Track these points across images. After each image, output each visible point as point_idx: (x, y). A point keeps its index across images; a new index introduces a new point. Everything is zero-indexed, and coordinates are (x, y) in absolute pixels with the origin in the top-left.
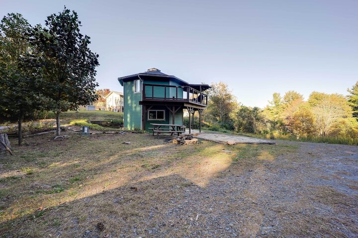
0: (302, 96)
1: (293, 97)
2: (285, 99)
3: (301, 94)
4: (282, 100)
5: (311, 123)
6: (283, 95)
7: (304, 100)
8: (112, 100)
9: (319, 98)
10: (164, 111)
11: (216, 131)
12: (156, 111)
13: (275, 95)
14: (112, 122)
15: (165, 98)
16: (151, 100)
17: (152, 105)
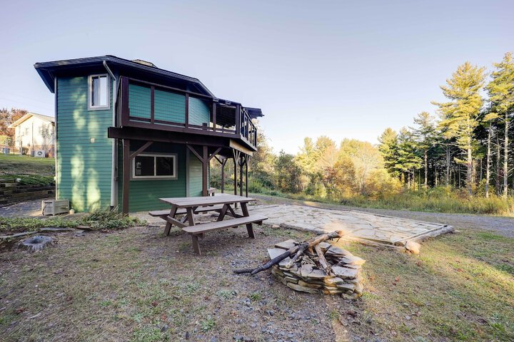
0: (334, 144)
1: (325, 144)
2: (317, 145)
3: (333, 140)
4: (314, 146)
5: (353, 176)
6: (314, 141)
7: (336, 148)
8: (30, 131)
9: (354, 146)
10: (174, 157)
11: (256, 192)
12: (155, 156)
13: (307, 140)
14: (22, 183)
15: (186, 124)
16: (147, 125)
17: (147, 141)
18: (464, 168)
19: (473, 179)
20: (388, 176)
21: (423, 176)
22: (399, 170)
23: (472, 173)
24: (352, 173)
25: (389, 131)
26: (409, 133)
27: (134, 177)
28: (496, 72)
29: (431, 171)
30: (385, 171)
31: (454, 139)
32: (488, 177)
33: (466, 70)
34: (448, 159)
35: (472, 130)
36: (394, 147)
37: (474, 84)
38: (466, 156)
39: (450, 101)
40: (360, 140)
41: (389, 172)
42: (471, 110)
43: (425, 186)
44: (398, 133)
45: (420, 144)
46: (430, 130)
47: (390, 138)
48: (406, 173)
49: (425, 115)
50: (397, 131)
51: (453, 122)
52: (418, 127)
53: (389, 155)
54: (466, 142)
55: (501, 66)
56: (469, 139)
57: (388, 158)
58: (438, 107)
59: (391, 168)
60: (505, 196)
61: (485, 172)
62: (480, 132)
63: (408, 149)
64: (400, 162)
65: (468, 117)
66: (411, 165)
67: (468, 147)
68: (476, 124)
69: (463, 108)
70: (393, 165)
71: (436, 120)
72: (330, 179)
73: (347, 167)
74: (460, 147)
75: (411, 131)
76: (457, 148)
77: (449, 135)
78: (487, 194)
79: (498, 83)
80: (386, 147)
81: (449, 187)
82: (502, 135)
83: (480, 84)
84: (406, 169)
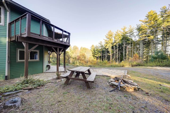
1: (76, 48)
3: (78, 47)
4: (72, 49)
7: (79, 50)
9: (84, 49)
10: (38, 51)
17: (37, 44)
18: (110, 56)
19: (111, 59)
20: (93, 58)
21: (101, 58)
22: (95, 56)
23: (111, 57)
24: (85, 57)
25: (93, 45)
26: (97, 47)
27: (19, 60)
28: (116, 33)
29: (103, 56)
30: (92, 57)
31: (108, 49)
32: (114, 58)
33: (110, 32)
34: (106, 54)
35: (111, 47)
36: (94, 50)
37: (112, 36)
38: (110, 53)
39: (107, 39)
40: (86, 48)
41: (93, 57)
42: (111, 42)
43: (101, 61)
44: (95, 46)
45: (100, 50)
46: (102, 46)
47: (93, 47)
48: (97, 57)
49: (101, 42)
50: (95, 45)
51: (108, 45)
52: (100, 45)
53: (93, 52)
54: (110, 50)
55: (116, 32)
56: (111, 49)
57: (93, 53)
58: (104, 40)
59: (94, 56)
60: (117, 63)
61: (113, 57)
62: (112, 48)
63: (98, 51)
64: (96, 54)
65: (111, 44)
66: (98, 55)
67: (110, 51)
68: (112, 45)
69: (110, 41)
70: (94, 55)
71: (104, 44)
72: (78, 59)
73: (83, 55)
74: (109, 51)
75: (98, 46)
76: (108, 51)
77: (107, 48)
78: (114, 62)
79: (116, 36)
80: (92, 50)
81: (106, 61)
82: (116, 48)
83: (113, 36)
84: (97, 56)
